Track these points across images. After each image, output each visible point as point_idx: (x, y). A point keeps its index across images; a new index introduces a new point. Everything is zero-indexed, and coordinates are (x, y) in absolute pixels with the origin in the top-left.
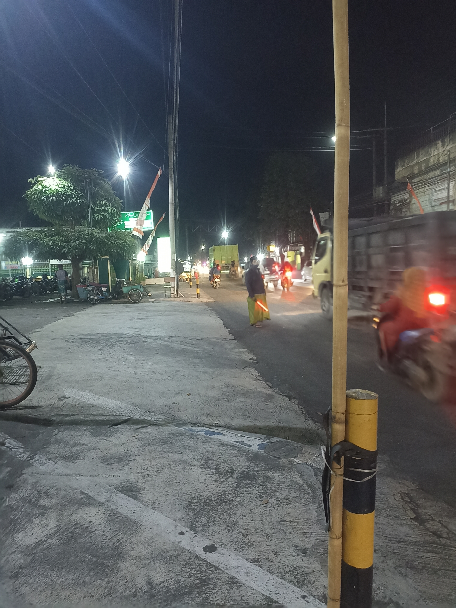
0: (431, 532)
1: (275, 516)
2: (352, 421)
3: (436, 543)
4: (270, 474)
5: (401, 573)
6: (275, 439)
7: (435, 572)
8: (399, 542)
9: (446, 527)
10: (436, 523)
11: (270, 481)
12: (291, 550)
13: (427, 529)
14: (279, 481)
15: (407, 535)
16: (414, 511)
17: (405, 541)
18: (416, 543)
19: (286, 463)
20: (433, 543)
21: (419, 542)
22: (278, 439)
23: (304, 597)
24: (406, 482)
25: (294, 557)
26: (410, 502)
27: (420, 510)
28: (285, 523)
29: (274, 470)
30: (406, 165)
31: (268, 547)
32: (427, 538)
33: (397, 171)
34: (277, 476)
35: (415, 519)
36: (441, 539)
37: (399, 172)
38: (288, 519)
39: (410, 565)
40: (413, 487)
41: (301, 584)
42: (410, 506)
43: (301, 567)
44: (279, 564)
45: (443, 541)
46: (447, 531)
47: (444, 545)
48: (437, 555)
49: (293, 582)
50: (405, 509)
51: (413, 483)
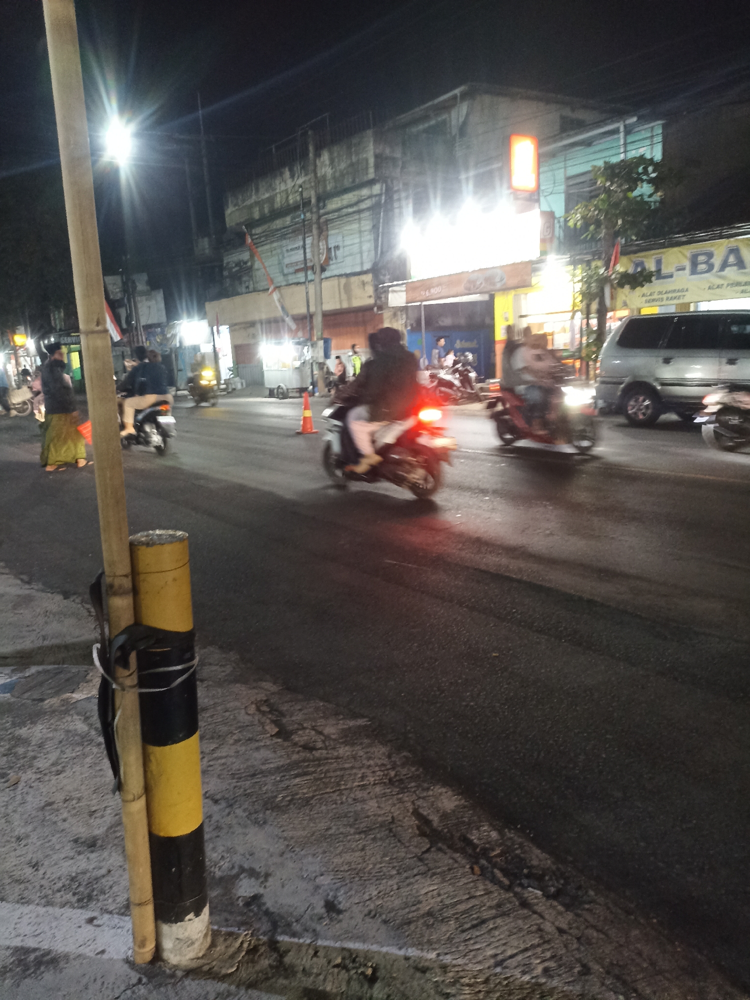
0: (300, 746)
1: (34, 801)
2: (143, 587)
3: (309, 760)
4: (23, 732)
5: (256, 822)
6: (33, 669)
7: (307, 801)
8: (254, 775)
9: (321, 733)
10: (307, 731)
11: (23, 743)
12: (66, 848)
13: (295, 744)
14: (41, 738)
15: (266, 761)
16: (275, 723)
17: (262, 772)
18: (278, 769)
19: (56, 705)
20: (304, 761)
21: (282, 766)
22: (40, 668)
23: (91, 921)
24: (264, 684)
25: (72, 859)
26: (270, 712)
27: (284, 720)
28: (55, 806)
29: (31, 723)
30: (240, 202)
31: (19, 859)
32: (295, 757)
33: (228, 211)
34: (37, 732)
35: (277, 735)
36: (314, 752)
37: (231, 214)
38: (59, 797)
39: (271, 805)
40: (274, 688)
41: (84, 900)
42: (270, 719)
43: (84, 873)
44: (43, 882)
45: (317, 754)
46: (323, 738)
47: (319, 760)
48: (308, 777)
49: (71, 902)
50: (262, 724)
51: (274, 684)
